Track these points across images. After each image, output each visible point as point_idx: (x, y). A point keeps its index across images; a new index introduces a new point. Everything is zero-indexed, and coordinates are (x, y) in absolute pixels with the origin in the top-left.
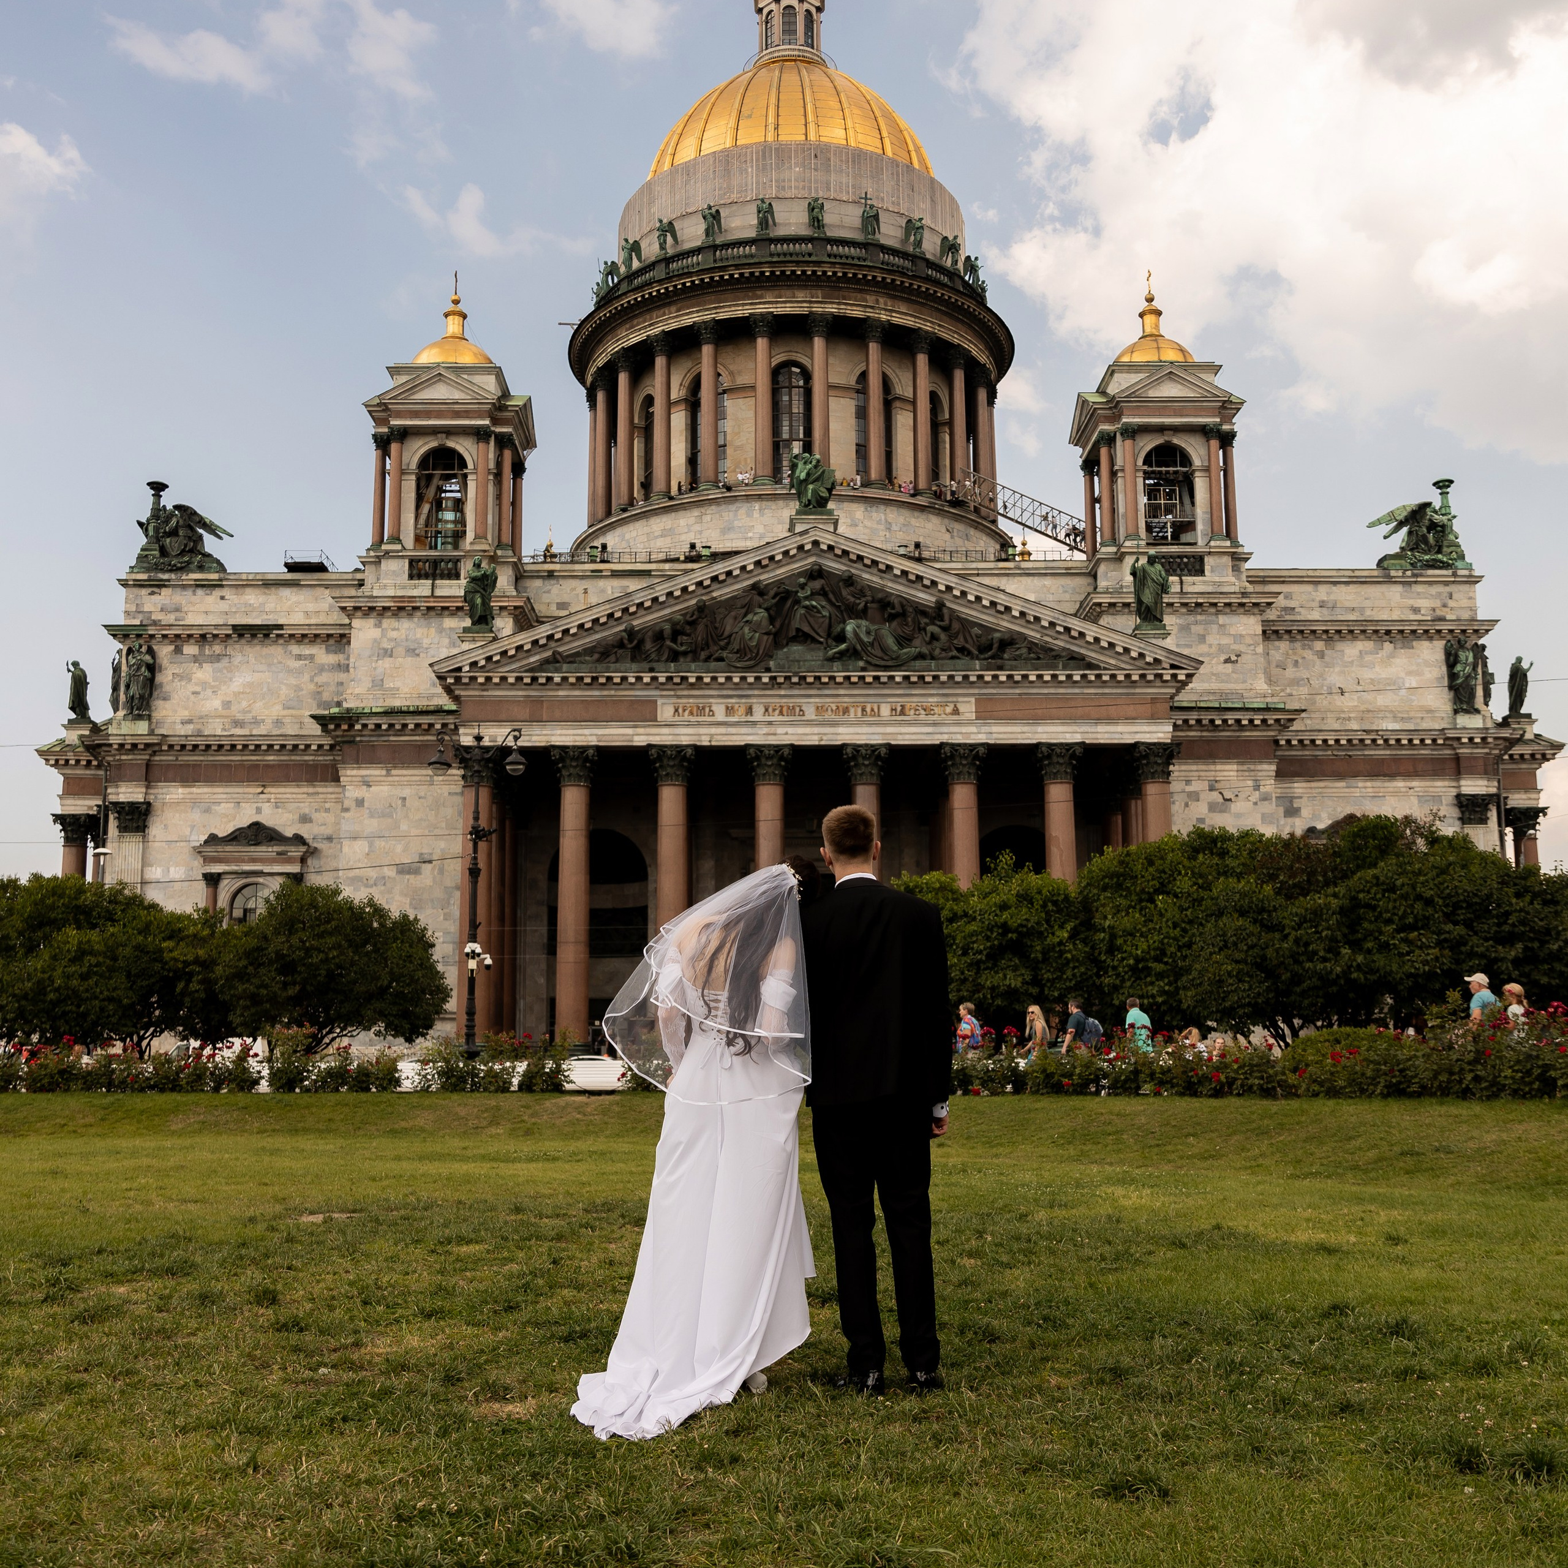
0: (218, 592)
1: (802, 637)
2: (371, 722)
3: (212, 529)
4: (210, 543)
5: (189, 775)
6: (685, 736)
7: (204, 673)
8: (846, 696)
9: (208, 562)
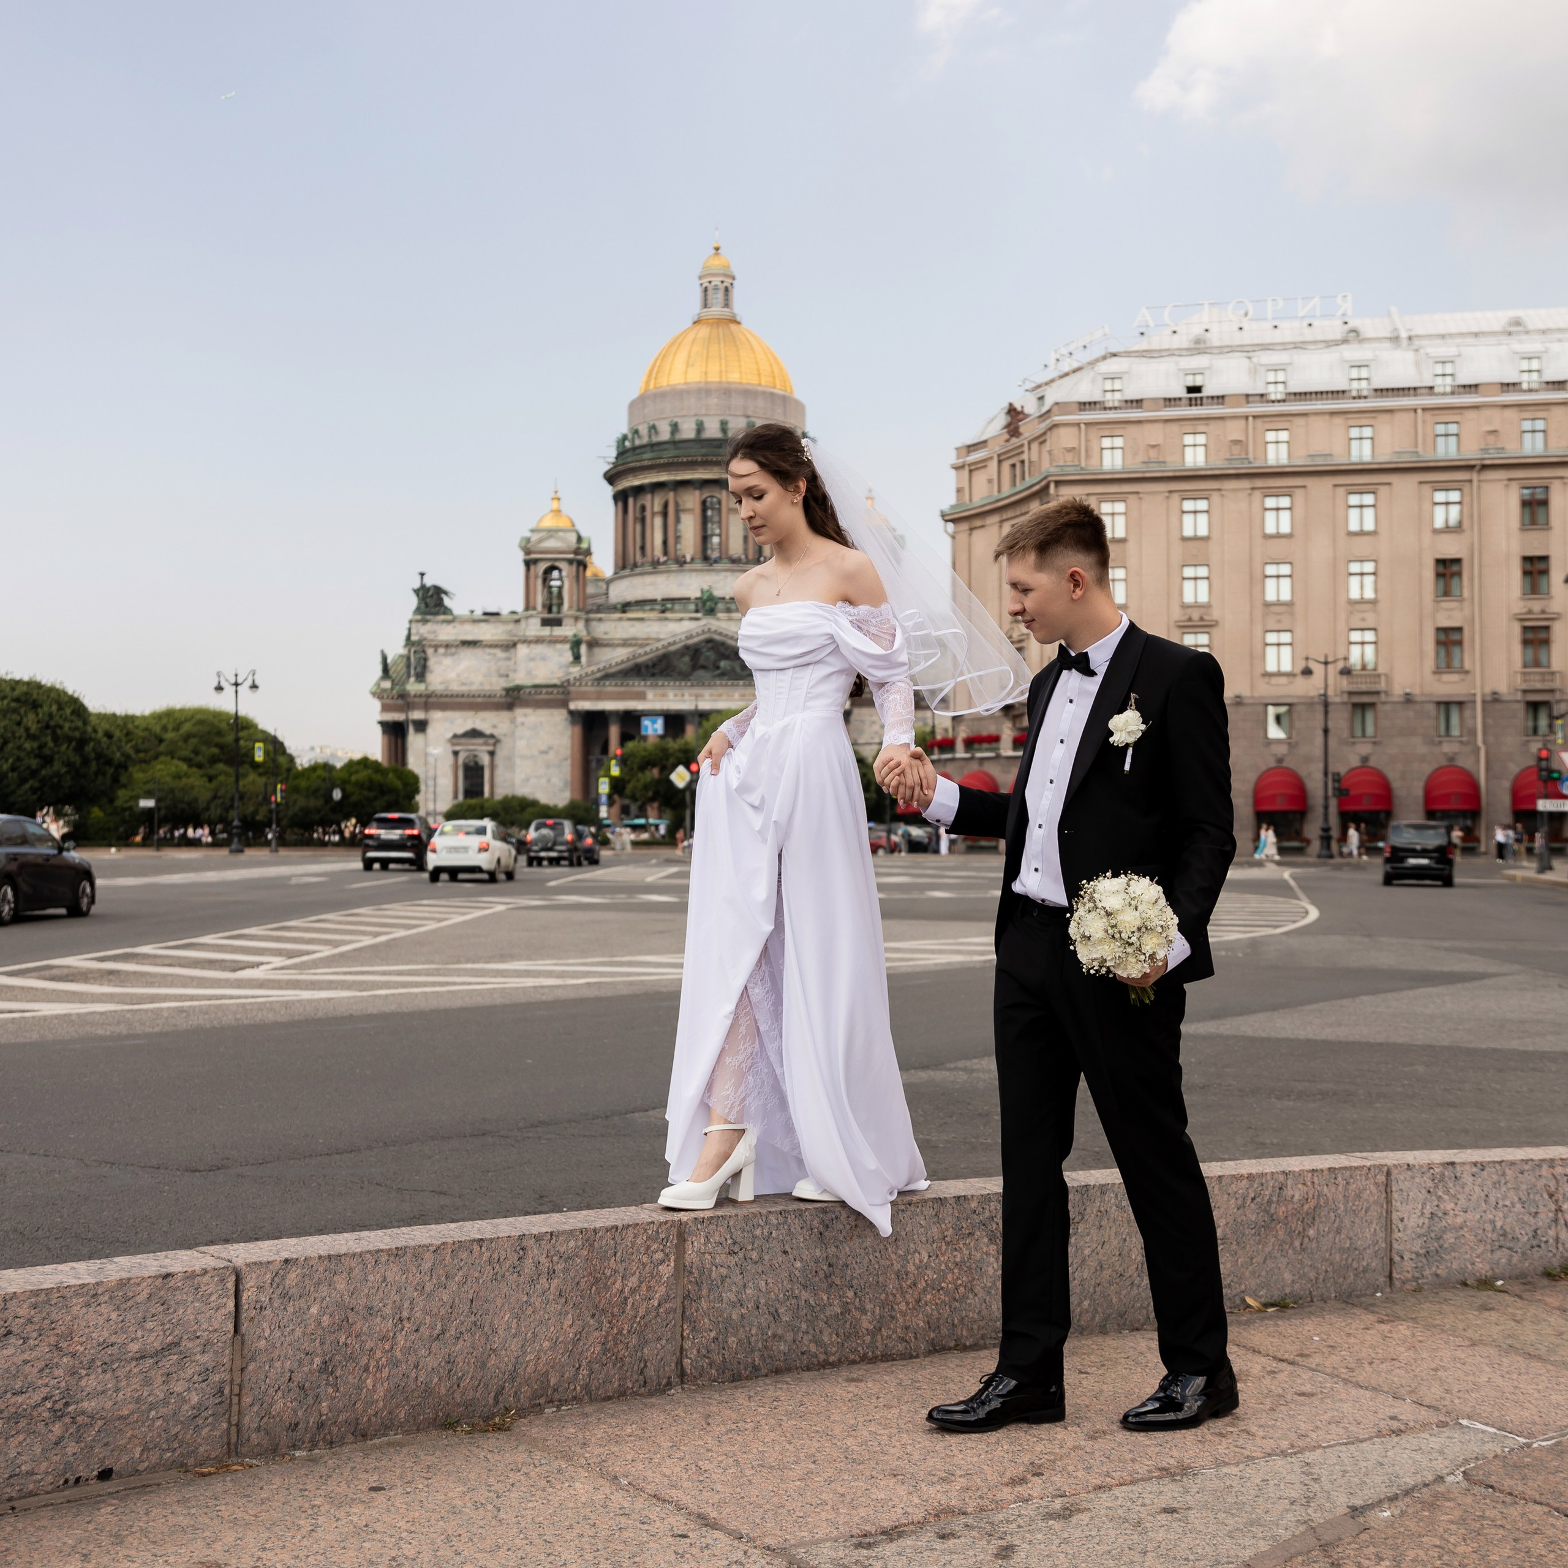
0: (452, 625)
1: (703, 667)
2: (528, 691)
3: (446, 593)
4: (447, 601)
5: (444, 707)
6: (658, 706)
7: (448, 661)
8: (721, 690)
9: (447, 611)
